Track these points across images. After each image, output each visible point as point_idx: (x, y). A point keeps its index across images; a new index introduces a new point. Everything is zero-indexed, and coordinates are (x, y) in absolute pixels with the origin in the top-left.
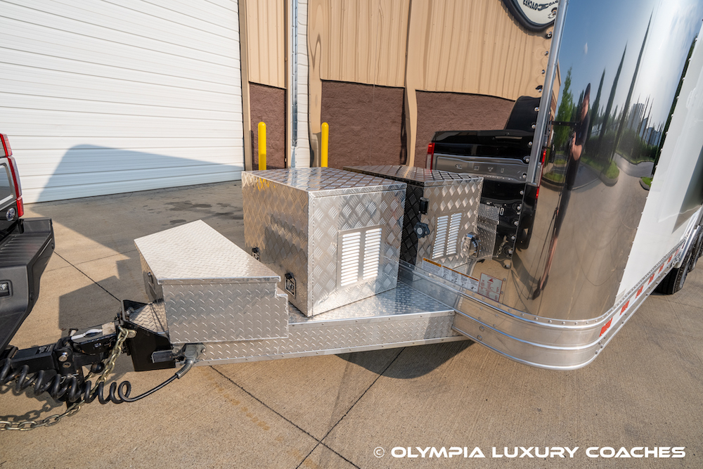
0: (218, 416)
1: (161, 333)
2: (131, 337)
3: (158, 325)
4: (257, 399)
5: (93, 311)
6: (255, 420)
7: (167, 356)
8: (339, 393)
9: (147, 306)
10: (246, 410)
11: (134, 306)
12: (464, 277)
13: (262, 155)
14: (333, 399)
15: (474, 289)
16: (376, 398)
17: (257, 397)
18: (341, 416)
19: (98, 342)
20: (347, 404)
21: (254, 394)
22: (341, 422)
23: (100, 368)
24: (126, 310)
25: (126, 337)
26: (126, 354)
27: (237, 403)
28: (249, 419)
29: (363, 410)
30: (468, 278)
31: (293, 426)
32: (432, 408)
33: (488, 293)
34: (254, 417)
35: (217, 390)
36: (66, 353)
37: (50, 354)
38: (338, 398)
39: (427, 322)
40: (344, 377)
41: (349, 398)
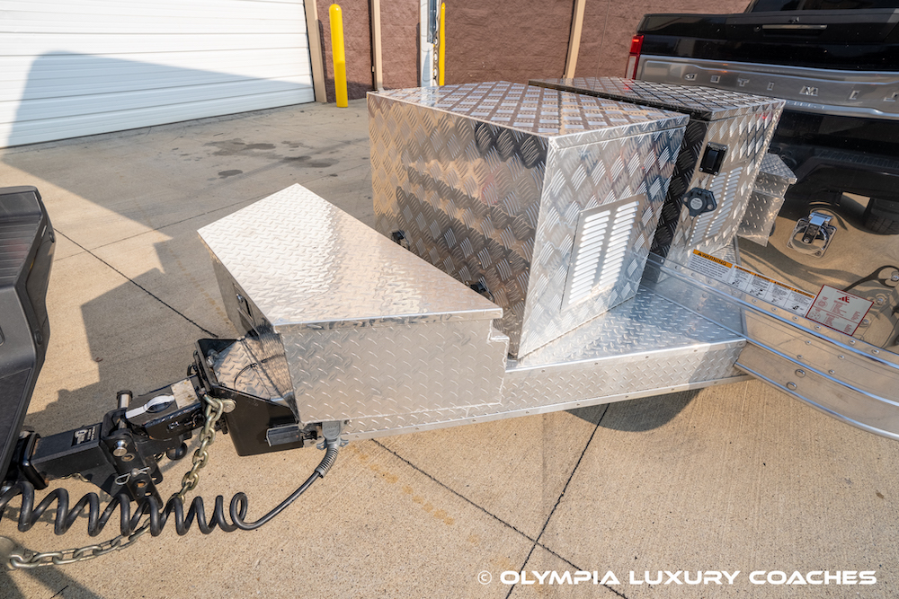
0: (370, 504)
1: (277, 399)
2: (228, 411)
3: (267, 382)
4: (423, 472)
5: (136, 327)
6: (428, 508)
7: (292, 436)
8: (544, 458)
9: (238, 345)
10: (409, 491)
11: (215, 346)
12: (780, 288)
13: (339, 65)
14: (537, 467)
15: (798, 311)
16: (601, 465)
17: (422, 468)
18: (558, 496)
19: (174, 420)
20: (562, 478)
21: (415, 464)
22: (558, 507)
23: (181, 452)
24: (206, 356)
25: (220, 413)
26: (221, 432)
27: (394, 479)
28: (420, 506)
29: (586, 485)
30: (788, 291)
31: (488, 516)
32: (687, 479)
33: (830, 320)
34: (425, 502)
35: (357, 458)
36: (122, 443)
37: (96, 445)
38: (544, 465)
39: (700, 359)
40: (544, 431)
41: (561, 466)
